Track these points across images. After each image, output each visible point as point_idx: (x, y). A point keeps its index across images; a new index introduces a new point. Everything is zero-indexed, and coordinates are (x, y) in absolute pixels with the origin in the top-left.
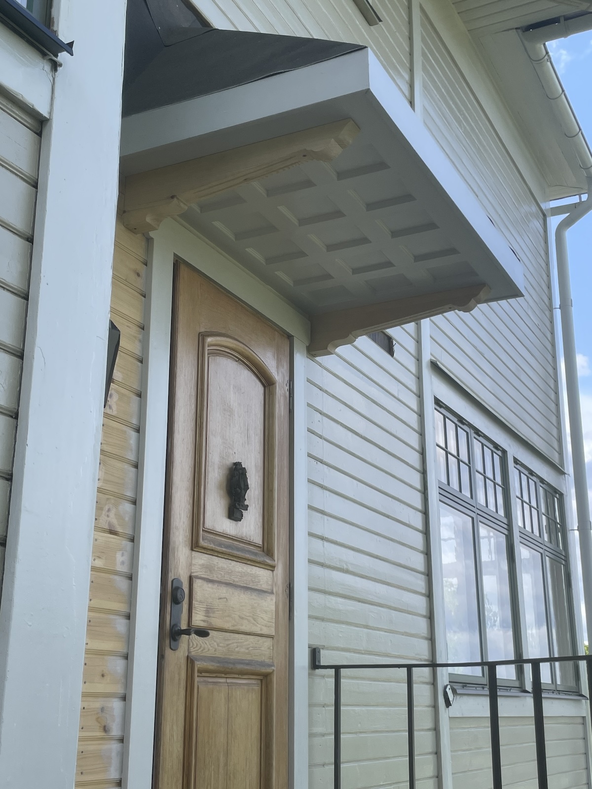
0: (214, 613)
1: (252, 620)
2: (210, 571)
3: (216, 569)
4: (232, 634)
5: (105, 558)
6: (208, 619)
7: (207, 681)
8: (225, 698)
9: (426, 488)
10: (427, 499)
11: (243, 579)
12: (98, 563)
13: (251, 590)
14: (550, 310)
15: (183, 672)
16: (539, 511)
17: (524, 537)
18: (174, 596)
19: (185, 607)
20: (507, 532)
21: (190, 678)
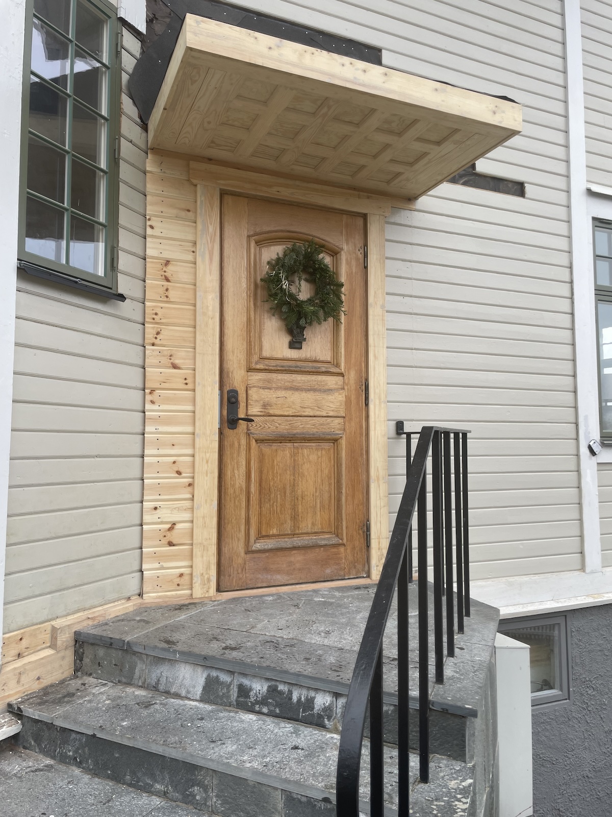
0: (271, 406)
1: (315, 408)
2: (268, 382)
3: (275, 380)
4: (293, 418)
5: (170, 383)
6: (266, 410)
7: (271, 445)
8: (291, 454)
9: (572, 294)
10: (573, 303)
11: (306, 384)
12: (164, 386)
13: (315, 390)
15: (243, 441)
18: (229, 399)
19: (243, 404)
21: (248, 444)
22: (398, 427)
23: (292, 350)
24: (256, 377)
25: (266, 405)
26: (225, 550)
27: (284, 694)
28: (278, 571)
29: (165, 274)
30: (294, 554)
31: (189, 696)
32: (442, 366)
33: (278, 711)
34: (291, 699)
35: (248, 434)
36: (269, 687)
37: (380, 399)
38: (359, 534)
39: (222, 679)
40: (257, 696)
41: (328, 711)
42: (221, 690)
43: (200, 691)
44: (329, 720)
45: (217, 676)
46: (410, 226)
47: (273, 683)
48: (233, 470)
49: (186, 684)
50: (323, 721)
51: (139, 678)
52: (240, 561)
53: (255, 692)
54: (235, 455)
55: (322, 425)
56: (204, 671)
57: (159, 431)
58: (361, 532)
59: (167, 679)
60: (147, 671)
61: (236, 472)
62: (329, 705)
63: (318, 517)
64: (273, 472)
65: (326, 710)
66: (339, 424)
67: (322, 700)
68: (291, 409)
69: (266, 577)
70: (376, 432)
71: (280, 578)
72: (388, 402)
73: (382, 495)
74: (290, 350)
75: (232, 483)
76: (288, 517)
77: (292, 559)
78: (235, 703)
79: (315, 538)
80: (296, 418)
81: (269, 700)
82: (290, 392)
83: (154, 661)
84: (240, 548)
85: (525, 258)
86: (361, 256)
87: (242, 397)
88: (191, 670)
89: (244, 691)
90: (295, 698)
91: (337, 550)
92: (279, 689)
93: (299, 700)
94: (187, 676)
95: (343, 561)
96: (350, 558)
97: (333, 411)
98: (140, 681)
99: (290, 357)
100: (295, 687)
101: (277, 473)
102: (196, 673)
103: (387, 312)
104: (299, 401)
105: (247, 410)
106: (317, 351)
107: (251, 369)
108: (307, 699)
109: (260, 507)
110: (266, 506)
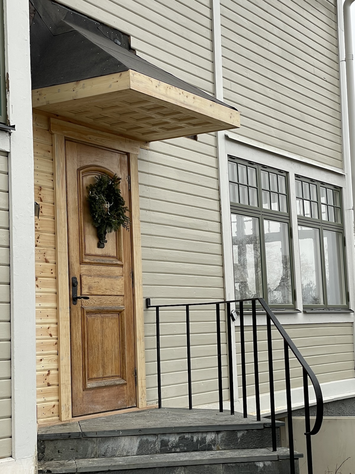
0: (92, 288)
1: (112, 289)
2: (90, 271)
3: (92, 270)
4: (102, 296)
5: (45, 272)
6: (90, 291)
7: (91, 316)
8: (100, 322)
9: (220, 208)
10: (221, 215)
11: (106, 273)
12: (42, 274)
13: (111, 277)
14: (338, 63)
15: (80, 314)
16: (318, 203)
17: (303, 221)
18: (74, 284)
19: (79, 287)
20: (288, 221)
21: (83, 316)
22: (148, 301)
23: (99, 248)
24: (85, 268)
25: (90, 288)
26: (74, 388)
27: (188, 439)
28: (98, 403)
29: (40, 196)
30: (105, 391)
31: (128, 454)
32: (165, 259)
33: (186, 449)
34: (193, 441)
35: (82, 308)
36: (180, 437)
37: (139, 283)
38: (132, 377)
39: (150, 440)
40: (173, 444)
41: (213, 442)
42: (150, 446)
43: (136, 450)
44: (214, 446)
45: (147, 439)
46: (147, 161)
47: (182, 435)
48: (76, 334)
49: (126, 448)
50: (211, 447)
51: (92, 453)
52: (81, 396)
53: (171, 442)
54: (77, 323)
55: (114, 301)
56: (138, 438)
57: (41, 306)
58: (133, 376)
59: (112, 449)
60: (97, 447)
61: (77, 334)
62: (214, 438)
63: (114, 366)
64: (93, 335)
65: (213, 441)
66: (122, 300)
67: (210, 437)
68: (101, 290)
69: (92, 407)
70: (139, 306)
71: (99, 408)
72: (143, 285)
73: (142, 350)
74: (98, 249)
75: (76, 342)
76: (100, 365)
77: (103, 394)
78: (159, 451)
79: (113, 380)
80: (103, 297)
81: (180, 444)
82: (100, 278)
83: (102, 440)
84: (81, 387)
85: (199, 183)
86: (127, 183)
87: (79, 281)
88: (129, 440)
89: (164, 444)
90: (195, 439)
91: (123, 388)
92: (185, 437)
93: (198, 440)
94: (127, 444)
95: (126, 395)
96: (129, 393)
97: (119, 291)
98: (92, 454)
99: (98, 254)
100: (194, 434)
101: (95, 335)
102: (132, 441)
103: (141, 221)
104: (104, 284)
105: (81, 291)
106: (110, 249)
107: (82, 262)
108: (202, 439)
109: (88, 359)
110: (91, 358)
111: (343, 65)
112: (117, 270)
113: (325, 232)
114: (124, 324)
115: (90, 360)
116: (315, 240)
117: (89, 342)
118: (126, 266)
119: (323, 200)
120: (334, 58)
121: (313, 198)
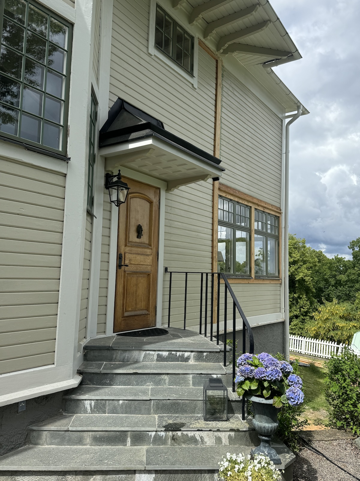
0: (132, 261)
1: (144, 261)
2: (131, 251)
3: (133, 250)
6: (130, 262)
7: (130, 276)
8: (136, 279)
10: (213, 226)
11: (141, 252)
13: (144, 255)
14: (281, 155)
15: (123, 274)
16: (266, 224)
17: (257, 232)
18: (120, 257)
19: (123, 260)
20: (249, 232)
21: (125, 275)
22: (166, 270)
23: (138, 239)
24: (127, 249)
25: (130, 260)
26: (116, 316)
27: (174, 355)
30: (135, 318)
31: (137, 361)
32: (178, 247)
33: (172, 360)
35: (125, 271)
38: (154, 310)
39: (151, 354)
42: (151, 357)
43: (142, 359)
45: (149, 353)
47: (170, 352)
49: (135, 357)
50: (187, 360)
51: (115, 359)
52: (120, 321)
53: (163, 356)
54: (120, 279)
55: (146, 268)
56: (143, 352)
59: (128, 357)
60: (119, 356)
61: (120, 286)
62: (189, 355)
63: (142, 304)
64: (130, 286)
65: (188, 357)
66: (150, 268)
67: (187, 354)
68: (137, 262)
72: (164, 260)
76: (134, 304)
78: (156, 360)
79: (141, 312)
80: (138, 265)
81: (169, 357)
82: (137, 255)
83: (122, 351)
84: (120, 316)
86: (158, 204)
87: (123, 256)
88: (138, 352)
89: (159, 356)
90: (178, 355)
91: (147, 316)
92: (172, 353)
94: (137, 354)
95: (149, 320)
96: (151, 319)
97: (149, 263)
99: (137, 241)
100: (178, 352)
101: (132, 287)
102: (140, 353)
103: (165, 226)
104: (139, 259)
105: (124, 262)
106: (145, 240)
107: (126, 246)
108: (182, 355)
109: (126, 300)
110: (128, 299)
111: (284, 156)
112: (148, 251)
113: (269, 238)
114: (150, 281)
115: (127, 300)
116: (263, 242)
117: (128, 291)
118: (154, 250)
119: (269, 222)
120: (279, 151)
121: (264, 221)
